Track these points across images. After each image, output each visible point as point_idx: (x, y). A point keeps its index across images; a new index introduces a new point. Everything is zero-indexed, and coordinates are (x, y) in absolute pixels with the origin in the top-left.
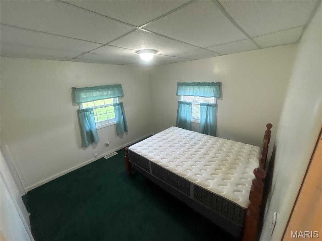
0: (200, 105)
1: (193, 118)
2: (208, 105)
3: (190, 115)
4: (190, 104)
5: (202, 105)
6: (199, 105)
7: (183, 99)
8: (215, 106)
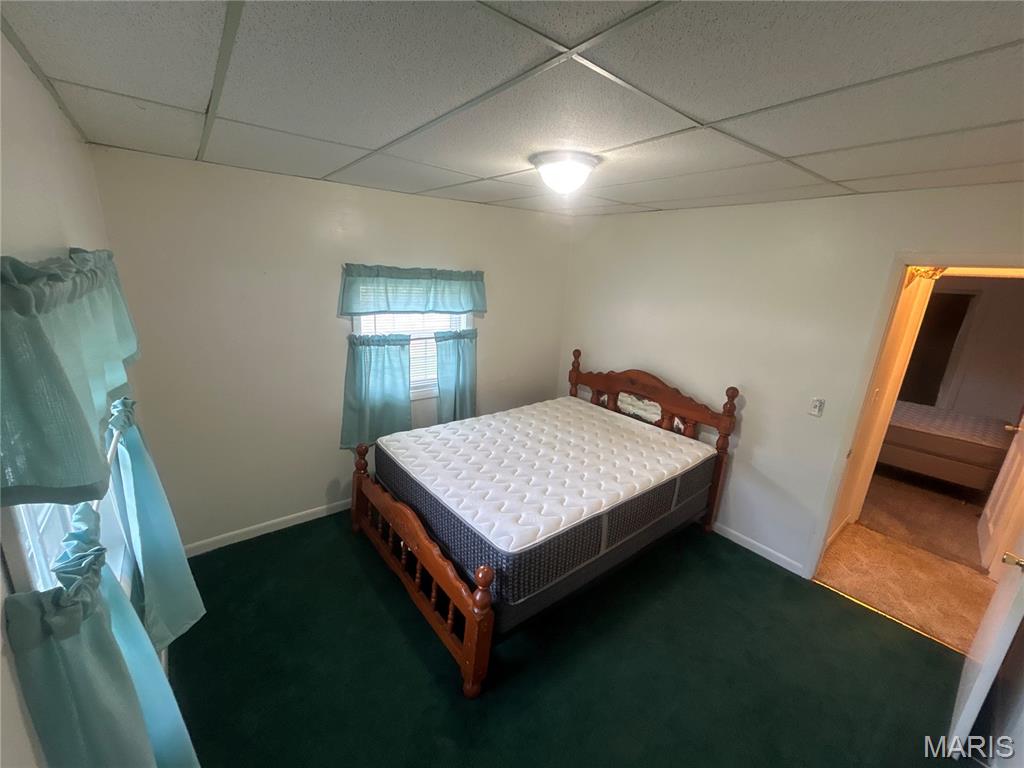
0: (436, 338)
1: (415, 388)
2: (458, 336)
3: (407, 376)
4: (403, 341)
5: (440, 337)
6: (434, 340)
7: (367, 327)
8: (470, 335)
